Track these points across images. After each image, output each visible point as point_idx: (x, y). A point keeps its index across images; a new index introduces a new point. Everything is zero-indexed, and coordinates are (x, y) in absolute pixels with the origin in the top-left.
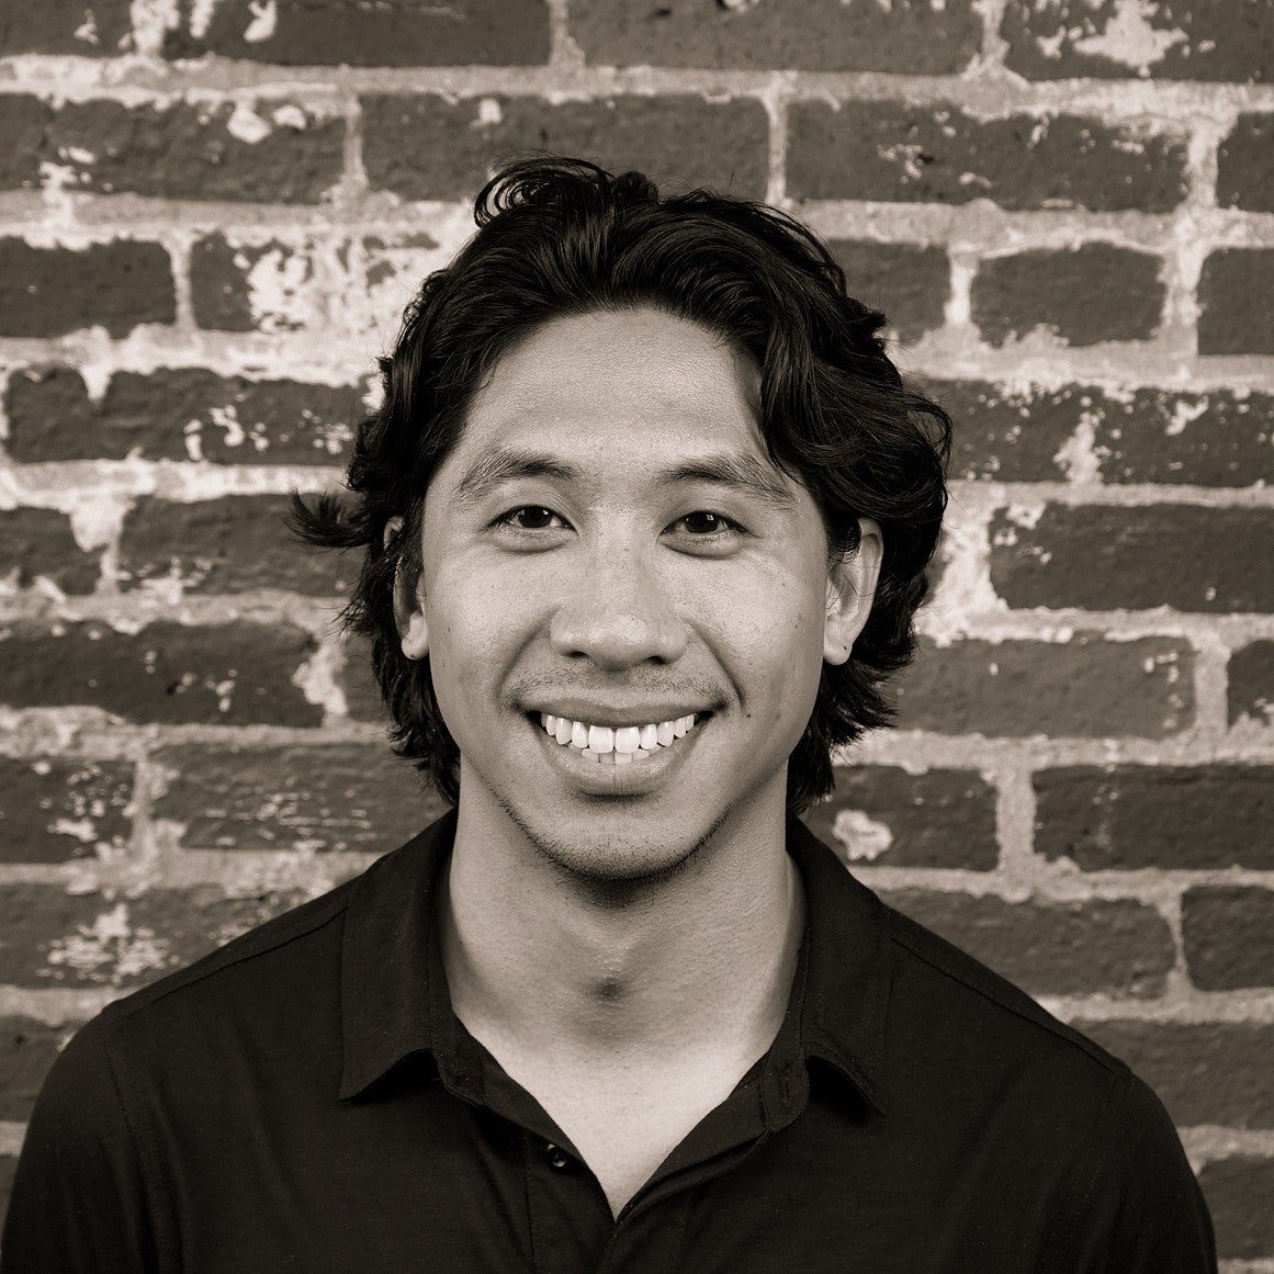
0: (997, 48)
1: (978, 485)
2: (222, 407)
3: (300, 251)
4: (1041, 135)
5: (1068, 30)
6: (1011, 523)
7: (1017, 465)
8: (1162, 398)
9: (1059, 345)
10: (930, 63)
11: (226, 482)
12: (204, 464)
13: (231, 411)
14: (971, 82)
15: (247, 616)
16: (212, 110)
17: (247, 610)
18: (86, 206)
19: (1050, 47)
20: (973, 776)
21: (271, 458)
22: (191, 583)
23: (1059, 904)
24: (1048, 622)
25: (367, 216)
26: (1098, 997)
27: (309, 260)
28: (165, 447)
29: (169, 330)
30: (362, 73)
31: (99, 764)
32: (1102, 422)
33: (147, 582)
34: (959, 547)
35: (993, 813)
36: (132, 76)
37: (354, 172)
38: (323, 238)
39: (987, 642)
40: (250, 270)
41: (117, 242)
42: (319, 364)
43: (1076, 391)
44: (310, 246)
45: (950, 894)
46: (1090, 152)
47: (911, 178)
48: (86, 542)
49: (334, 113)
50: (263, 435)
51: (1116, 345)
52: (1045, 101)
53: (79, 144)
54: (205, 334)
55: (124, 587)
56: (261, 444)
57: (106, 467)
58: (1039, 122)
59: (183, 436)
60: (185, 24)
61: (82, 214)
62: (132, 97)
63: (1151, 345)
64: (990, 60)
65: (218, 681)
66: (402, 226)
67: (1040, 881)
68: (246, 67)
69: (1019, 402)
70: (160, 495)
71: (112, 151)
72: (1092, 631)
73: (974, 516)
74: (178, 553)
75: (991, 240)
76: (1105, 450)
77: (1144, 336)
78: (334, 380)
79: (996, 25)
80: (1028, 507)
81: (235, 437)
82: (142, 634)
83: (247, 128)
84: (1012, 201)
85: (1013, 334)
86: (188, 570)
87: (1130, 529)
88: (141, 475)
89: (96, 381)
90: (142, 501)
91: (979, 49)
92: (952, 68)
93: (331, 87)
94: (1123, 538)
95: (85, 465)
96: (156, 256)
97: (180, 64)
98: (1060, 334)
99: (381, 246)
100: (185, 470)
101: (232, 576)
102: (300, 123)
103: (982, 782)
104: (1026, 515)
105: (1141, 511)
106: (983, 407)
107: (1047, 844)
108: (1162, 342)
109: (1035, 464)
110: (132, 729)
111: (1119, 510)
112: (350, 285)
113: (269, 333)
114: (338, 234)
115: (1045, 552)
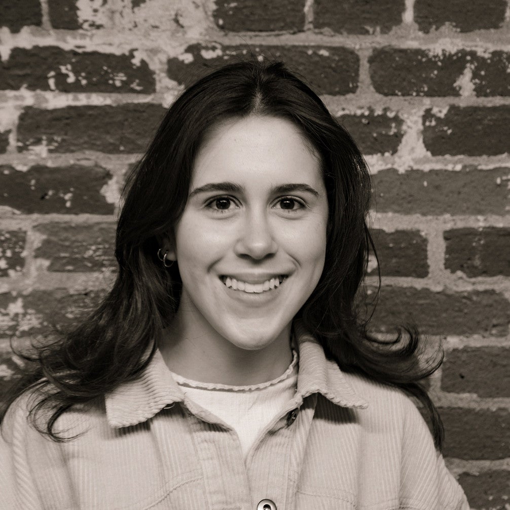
1: (416, 98)
2: (65, 65)
6: (433, 116)
7: (436, 88)
8: (505, 56)
9: (456, 31)
11: (67, 100)
12: (57, 92)
13: (69, 67)
15: (78, 163)
17: (78, 160)
20: (417, 233)
21: (88, 89)
22: (52, 147)
23: (457, 292)
24: (450, 162)
26: (476, 336)
28: (39, 84)
29: (39, 29)
31: (9, 232)
32: (476, 67)
33: (31, 147)
34: (409, 127)
35: (426, 251)
39: (422, 171)
42: (110, 45)
43: (463, 54)
45: (406, 288)
48: (1, 129)
50: (85, 78)
51: (482, 31)
54: (56, 30)
55: (20, 150)
56: (84, 82)
57: (10, 93)
59: (47, 78)
63: (499, 31)
65: (65, 194)
67: (447, 282)
69: (437, 59)
70: (36, 106)
72: (471, 165)
73: (415, 113)
74: (45, 133)
76: (477, 81)
77: (496, 26)
78: (117, 52)
80: (441, 109)
81: (71, 79)
82: (29, 171)
85: (434, 27)
86: (50, 141)
87: (489, 118)
88: (28, 97)
89: (5, 53)
90: (28, 109)
94: (486, 122)
98: (456, 27)
100: (49, 95)
101: (71, 144)
103: (421, 236)
104: (440, 112)
105: (494, 109)
106: (420, 62)
107: (451, 265)
108: (504, 29)
109: (445, 88)
110: (24, 216)
111: (484, 109)
112: (124, 7)
113: (86, 30)
115: (449, 129)
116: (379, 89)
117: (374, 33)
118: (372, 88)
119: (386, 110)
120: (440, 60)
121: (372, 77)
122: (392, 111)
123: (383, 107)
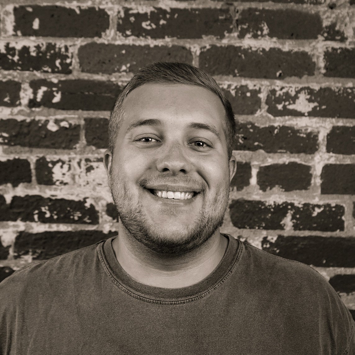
0: (265, 107)
1: (259, 230)
2: (44, 206)
3: (67, 163)
4: (277, 132)
5: (285, 102)
6: (268, 241)
7: (270, 225)
8: (311, 206)
9: (282, 191)
10: (246, 111)
11: (45, 228)
12: (39, 223)
13: (47, 208)
14: (257, 117)
16: (43, 122)
18: (6, 149)
19: (280, 107)
21: (58, 221)
22: (35, 256)
25: (86, 153)
27: (70, 165)
28: (28, 218)
29: (29, 184)
30: (85, 112)
32: (294, 213)
33: (22, 256)
36: (20, 112)
37: (83, 140)
38: (74, 159)
40: (53, 168)
41: (15, 159)
42: (72, 195)
43: (286, 204)
44: (70, 161)
46: (291, 136)
47: (240, 143)
48: (5, 244)
49: (77, 123)
50: (56, 214)
51: (298, 191)
52: (278, 122)
53: (4, 132)
54: (40, 186)
55: (16, 257)
56: (55, 217)
57: (11, 223)
58: (276, 128)
59: (33, 215)
60: (35, 98)
61: (5, 151)
62: (20, 118)
63: (308, 191)
64: (263, 110)
66: (96, 155)
68: (52, 110)
69: (271, 207)
70: (26, 231)
71: (14, 134)
73: (258, 239)
74: (31, 248)
75: (263, 161)
76: (295, 221)
77: (306, 188)
78: (76, 199)
79: (265, 101)
80: (273, 237)
81: (48, 215)
83: (52, 127)
84: (269, 150)
85: (269, 188)
86: (34, 253)
87: (302, 243)
88: (21, 226)
89: (8, 198)
90: (21, 233)
91: (260, 108)
92: (252, 112)
93: (76, 116)
94: (300, 246)
95: (5, 223)
96: (26, 163)
97: (34, 109)
98: (282, 188)
99: (90, 161)
100: (33, 225)
101: (46, 255)
102: (67, 126)
104: (272, 239)
105: (305, 238)
106: (260, 208)
108: (311, 190)
109: (275, 225)
111: (299, 238)
112: (81, 172)
113: (58, 186)
114: (78, 157)
115: (277, 249)
116: (235, 224)
117: (233, 190)
118: (231, 224)
119: (239, 237)
120: (272, 208)
121: (231, 217)
122: (243, 238)
123: (238, 235)
